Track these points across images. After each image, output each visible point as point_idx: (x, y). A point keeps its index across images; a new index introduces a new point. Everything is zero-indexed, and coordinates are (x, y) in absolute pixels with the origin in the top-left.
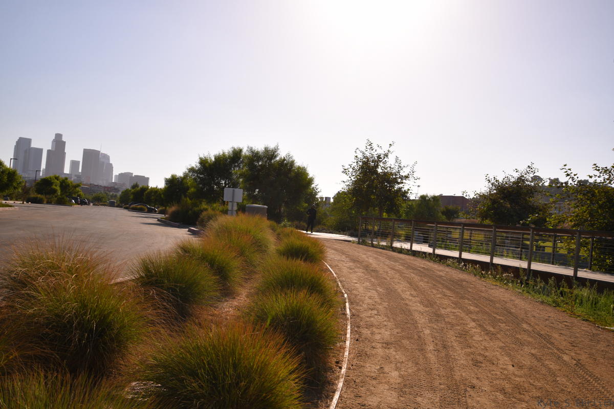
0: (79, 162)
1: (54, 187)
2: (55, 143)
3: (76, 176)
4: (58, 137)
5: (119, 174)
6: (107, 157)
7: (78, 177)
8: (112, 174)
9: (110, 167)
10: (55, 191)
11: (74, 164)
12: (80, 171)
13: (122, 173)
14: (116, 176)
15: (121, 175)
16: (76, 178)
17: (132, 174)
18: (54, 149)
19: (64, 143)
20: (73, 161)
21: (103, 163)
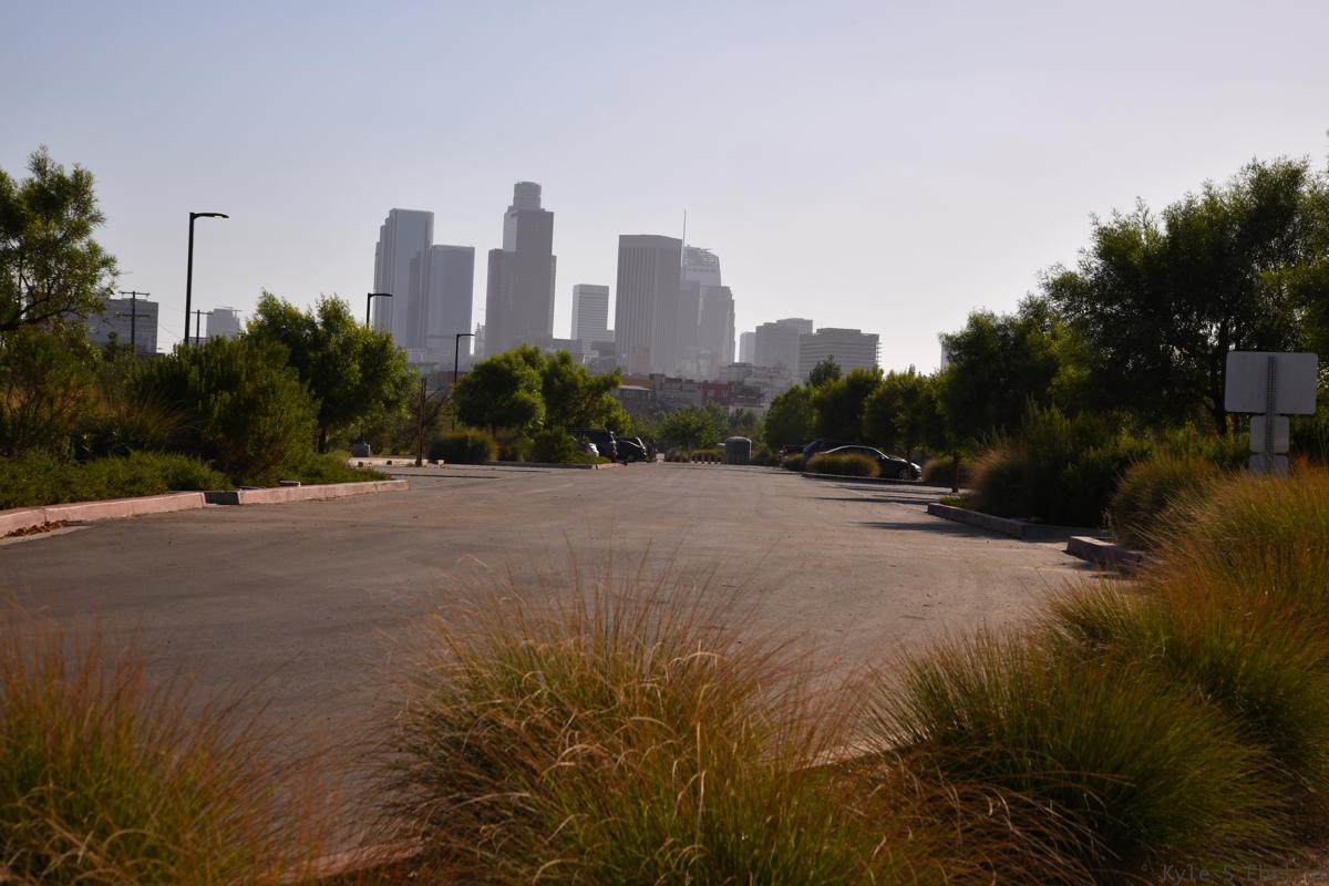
0: (606, 289)
1: (522, 394)
2: (515, 220)
3: (596, 346)
4: (527, 194)
5: (758, 328)
6: (706, 262)
7: (605, 349)
8: (732, 330)
9: (722, 302)
10: (526, 412)
11: (589, 298)
12: (611, 326)
13: (768, 325)
14: (746, 337)
15: (768, 334)
16: (596, 355)
17: (810, 323)
18: (513, 249)
19: (548, 218)
20: (581, 286)
21: (696, 286)
